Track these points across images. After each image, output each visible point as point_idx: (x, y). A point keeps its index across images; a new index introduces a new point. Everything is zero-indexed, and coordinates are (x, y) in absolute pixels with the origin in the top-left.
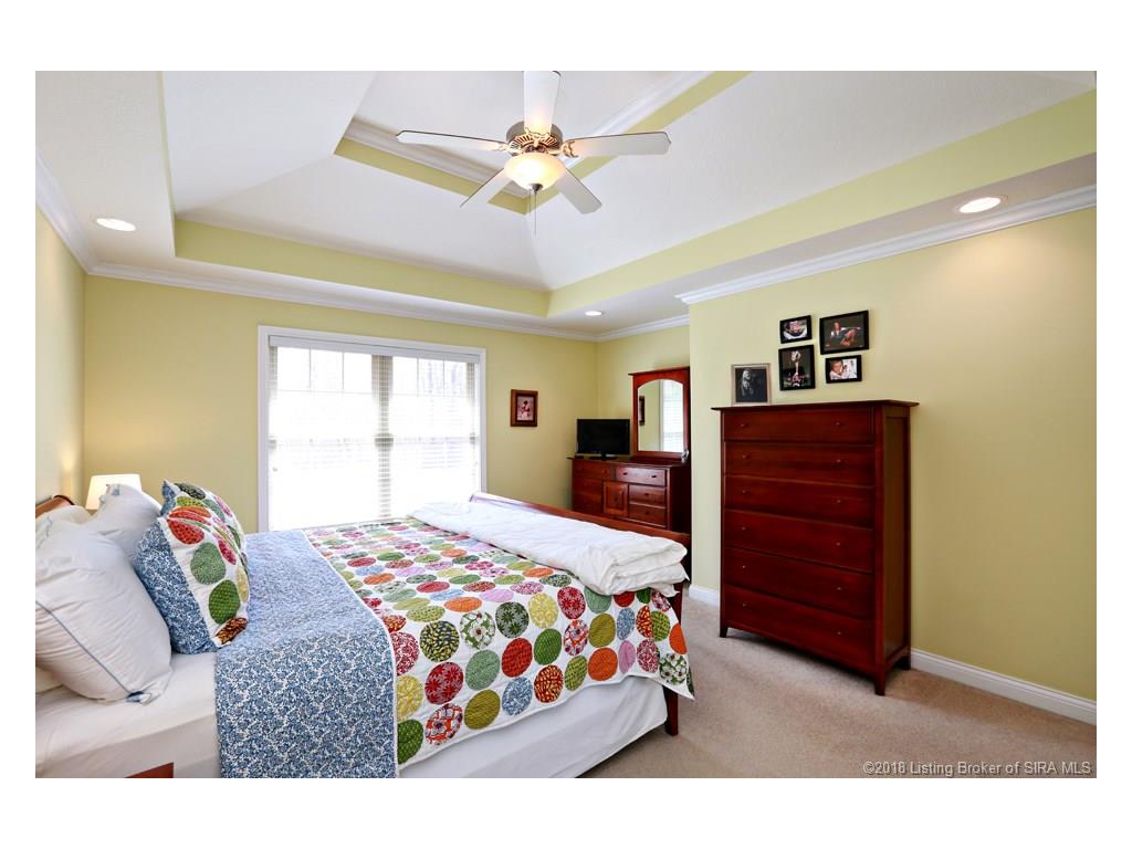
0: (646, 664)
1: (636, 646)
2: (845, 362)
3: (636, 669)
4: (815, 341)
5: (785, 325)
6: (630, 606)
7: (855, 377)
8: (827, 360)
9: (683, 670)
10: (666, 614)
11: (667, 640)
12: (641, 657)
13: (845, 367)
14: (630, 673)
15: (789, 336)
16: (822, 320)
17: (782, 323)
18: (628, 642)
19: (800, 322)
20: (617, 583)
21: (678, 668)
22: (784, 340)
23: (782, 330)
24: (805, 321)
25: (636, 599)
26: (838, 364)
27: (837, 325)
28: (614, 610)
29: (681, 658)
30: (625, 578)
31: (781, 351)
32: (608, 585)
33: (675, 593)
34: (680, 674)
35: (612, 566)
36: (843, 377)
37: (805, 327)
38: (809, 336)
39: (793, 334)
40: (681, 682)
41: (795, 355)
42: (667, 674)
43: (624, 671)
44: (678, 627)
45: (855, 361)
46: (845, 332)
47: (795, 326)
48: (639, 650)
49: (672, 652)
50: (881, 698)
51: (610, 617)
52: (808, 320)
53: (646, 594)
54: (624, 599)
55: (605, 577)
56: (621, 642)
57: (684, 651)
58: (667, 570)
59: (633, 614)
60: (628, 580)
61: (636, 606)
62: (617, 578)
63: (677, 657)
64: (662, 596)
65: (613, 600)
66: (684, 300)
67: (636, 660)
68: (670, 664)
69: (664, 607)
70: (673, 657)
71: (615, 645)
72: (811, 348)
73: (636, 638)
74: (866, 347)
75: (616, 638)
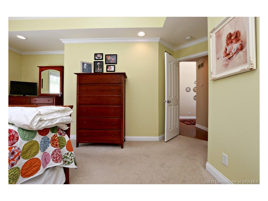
0: (57, 160)
1: (51, 153)
2: (112, 67)
3: (52, 164)
4: (104, 60)
5: (96, 55)
6: (47, 136)
7: (114, 70)
8: (107, 66)
9: (72, 158)
10: (64, 137)
11: (65, 148)
12: (54, 158)
13: (111, 68)
14: (48, 167)
15: (97, 58)
16: (106, 55)
17: (95, 54)
18: (46, 153)
19: (100, 55)
20: (40, 123)
21: (70, 158)
22: (95, 59)
23: (95, 56)
24: (101, 55)
25: (50, 132)
26: (109, 67)
27: (110, 57)
28: (38, 138)
29: (71, 153)
30: (45, 121)
31: (94, 62)
32: (35, 124)
33: (68, 128)
34: (71, 160)
35: (37, 115)
36: (111, 70)
37: (102, 56)
38: (102, 59)
39: (98, 58)
40: (72, 163)
41: (98, 63)
42: (66, 162)
43: (44, 167)
44: (69, 141)
45: (114, 66)
46: (112, 59)
47: (99, 56)
48: (52, 155)
49: (67, 152)
50: (123, 149)
51: (36, 142)
52: (102, 54)
53: (55, 129)
54: (44, 132)
55: (33, 120)
56: (42, 153)
57: (72, 150)
58: (65, 118)
59: (49, 139)
60: (47, 122)
61: (50, 135)
62: (40, 120)
63: (70, 153)
64: (62, 130)
65: (37, 133)
66: (63, 42)
67: (51, 160)
68: (67, 157)
69: (63, 134)
70: (68, 154)
71: (39, 156)
72: (103, 62)
73: (51, 149)
74: (116, 63)
75: (40, 152)
